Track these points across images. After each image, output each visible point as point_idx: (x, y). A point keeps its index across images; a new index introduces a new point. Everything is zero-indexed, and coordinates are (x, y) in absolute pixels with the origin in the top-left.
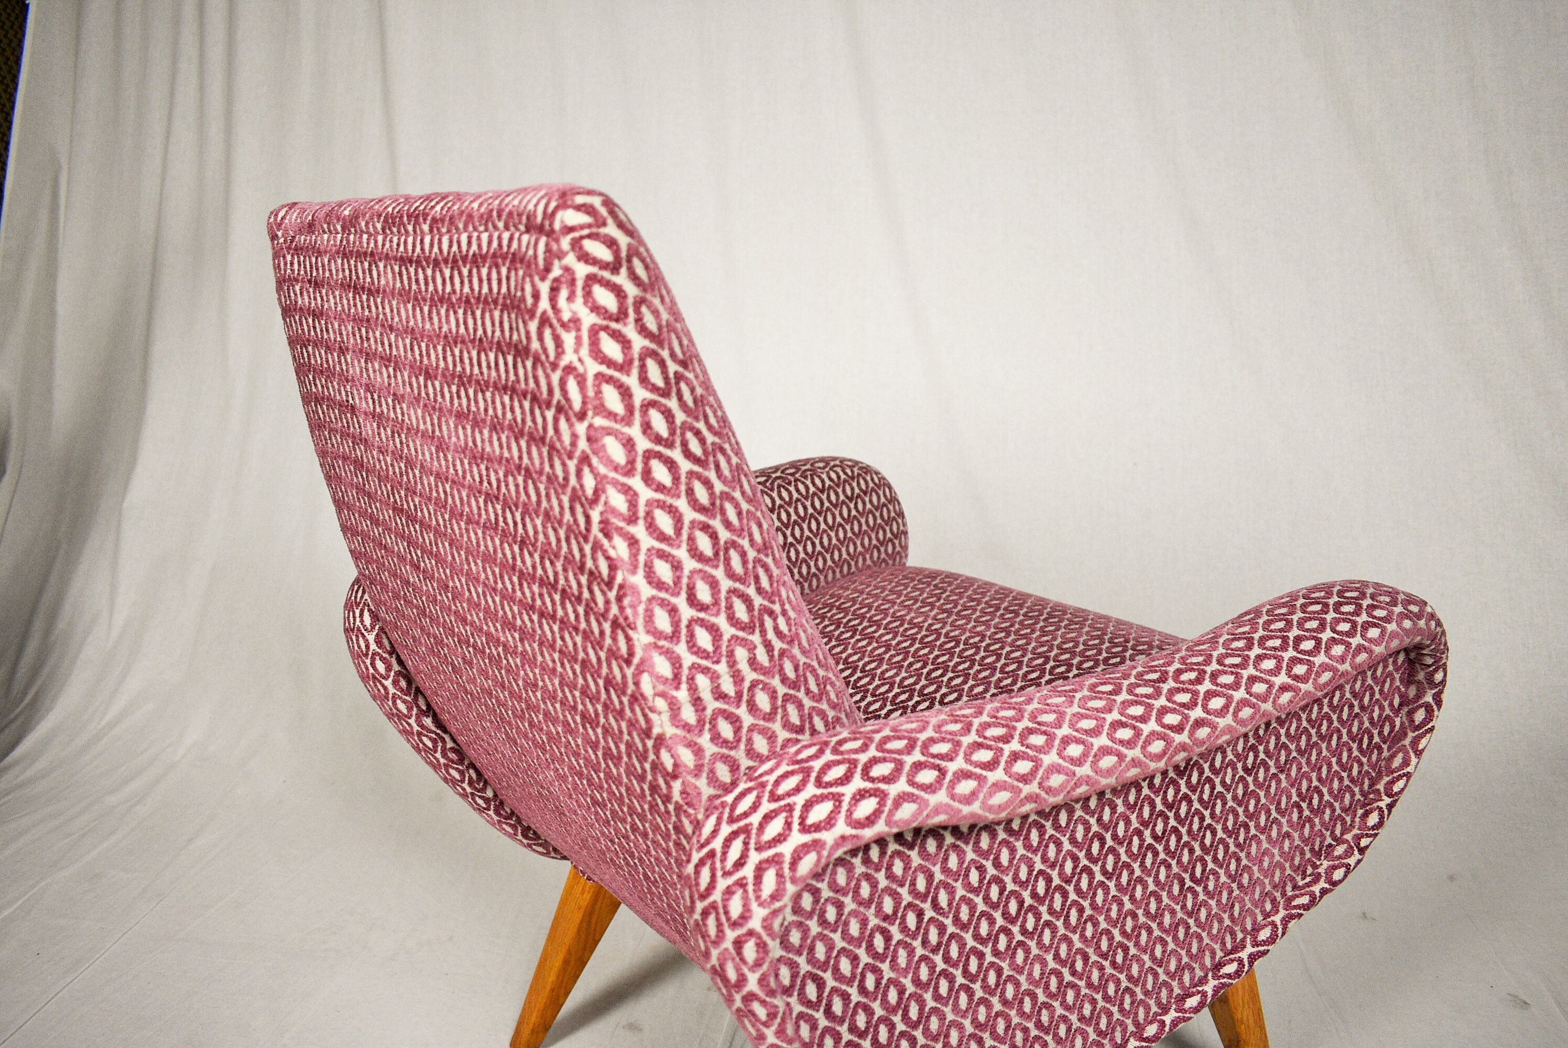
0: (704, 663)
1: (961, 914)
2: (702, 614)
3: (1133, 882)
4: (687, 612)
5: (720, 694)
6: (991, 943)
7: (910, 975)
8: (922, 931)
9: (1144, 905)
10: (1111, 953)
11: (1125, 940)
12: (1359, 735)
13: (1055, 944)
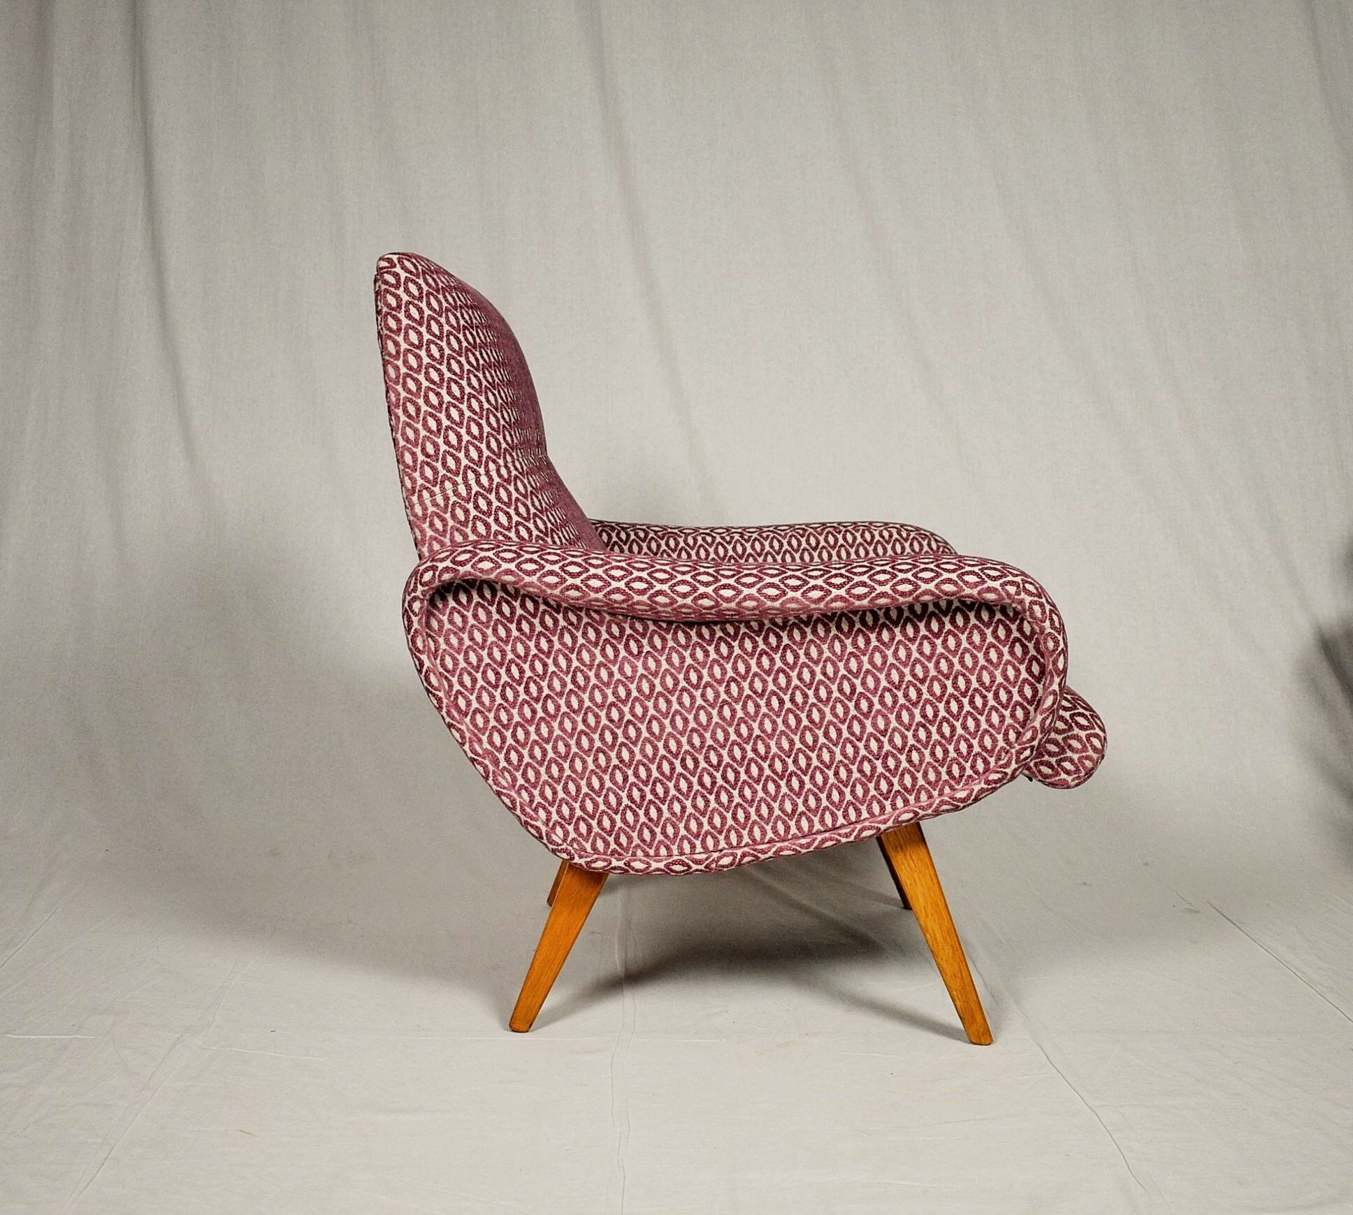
0: (427, 485)
1: (578, 679)
2: (429, 460)
3: (736, 720)
4: (421, 457)
5: (435, 504)
6: (605, 711)
7: (540, 704)
8: (548, 678)
9: (751, 744)
10: (721, 768)
11: (735, 765)
12: (994, 688)
13: (664, 737)
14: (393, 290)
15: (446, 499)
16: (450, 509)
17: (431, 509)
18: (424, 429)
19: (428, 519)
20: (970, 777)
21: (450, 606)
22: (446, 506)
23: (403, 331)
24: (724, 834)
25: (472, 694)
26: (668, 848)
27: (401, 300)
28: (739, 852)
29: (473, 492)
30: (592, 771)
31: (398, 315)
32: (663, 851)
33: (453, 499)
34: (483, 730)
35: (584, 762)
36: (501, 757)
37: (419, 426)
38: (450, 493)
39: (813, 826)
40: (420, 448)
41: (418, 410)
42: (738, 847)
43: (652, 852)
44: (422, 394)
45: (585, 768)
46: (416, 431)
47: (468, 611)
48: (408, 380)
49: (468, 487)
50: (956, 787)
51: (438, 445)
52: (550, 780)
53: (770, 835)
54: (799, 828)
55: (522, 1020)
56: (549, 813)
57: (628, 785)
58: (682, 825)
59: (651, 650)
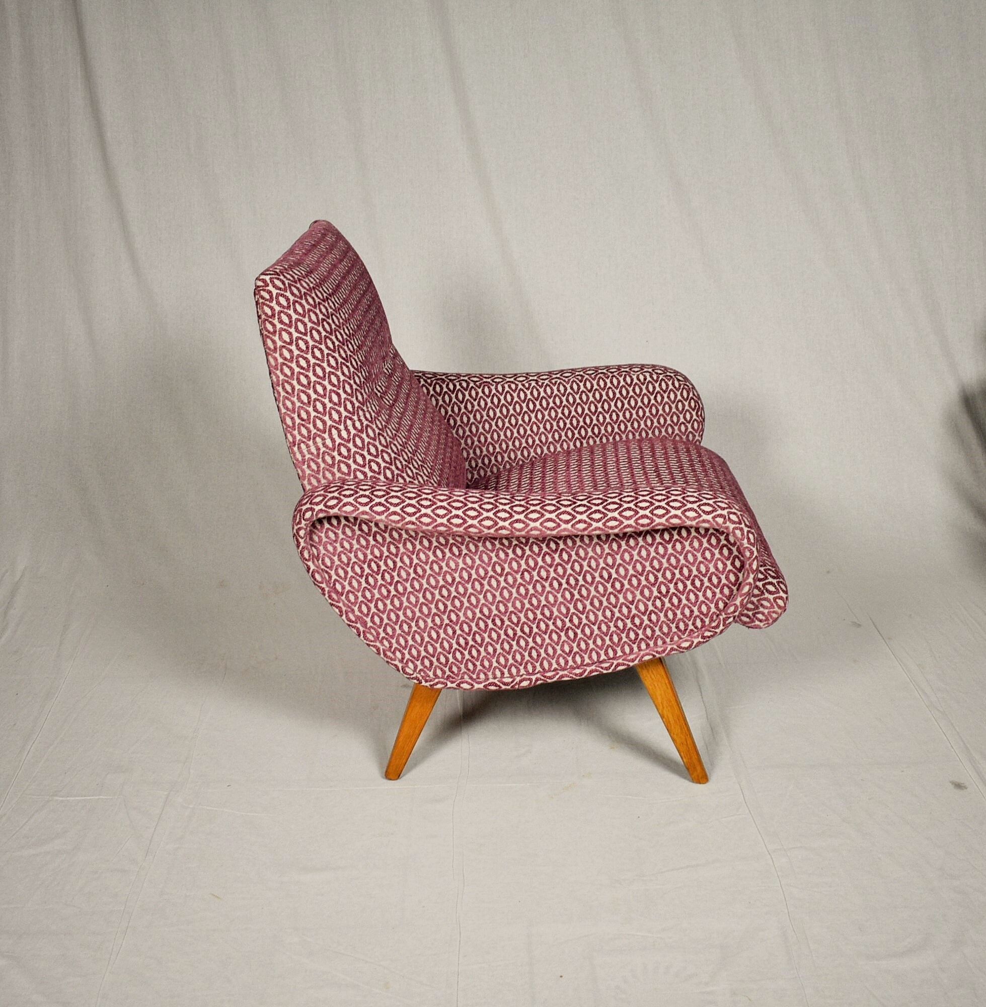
0: (304, 440)
1: (418, 571)
2: (303, 423)
3: (529, 595)
4: (298, 421)
5: (310, 453)
6: (438, 590)
7: (393, 587)
8: (397, 570)
9: (540, 610)
10: (520, 625)
11: (529, 623)
12: (708, 575)
13: (480, 606)
14: (268, 303)
15: (318, 449)
16: (321, 456)
17: (308, 456)
18: (299, 401)
19: (306, 463)
20: (692, 630)
21: (326, 527)
22: (318, 454)
23: (278, 333)
24: (523, 665)
25: (345, 581)
26: (485, 674)
27: (275, 310)
28: (534, 678)
29: (337, 444)
30: (431, 627)
31: (274, 321)
32: (482, 676)
33: (323, 449)
34: (355, 604)
35: (425, 622)
36: (368, 620)
37: (295, 399)
38: (321, 446)
39: (584, 661)
40: (296, 414)
41: (293, 388)
42: (533, 674)
43: (474, 676)
44: (295, 377)
45: (426, 626)
46: (293, 403)
47: (339, 530)
48: (284, 367)
49: (333, 441)
50: (682, 637)
51: (309, 413)
52: (402, 634)
53: (555, 666)
54: (575, 662)
55: (393, 771)
56: (403, 654)
57: (456, 636)
58: (494, 660)
59: (468, 552)
